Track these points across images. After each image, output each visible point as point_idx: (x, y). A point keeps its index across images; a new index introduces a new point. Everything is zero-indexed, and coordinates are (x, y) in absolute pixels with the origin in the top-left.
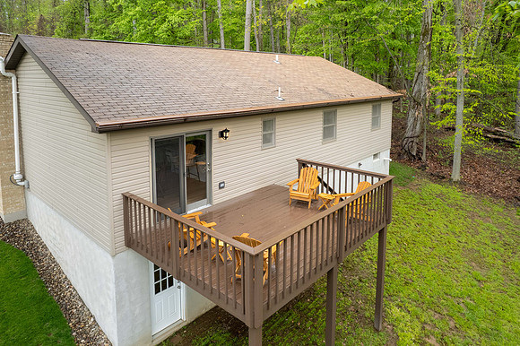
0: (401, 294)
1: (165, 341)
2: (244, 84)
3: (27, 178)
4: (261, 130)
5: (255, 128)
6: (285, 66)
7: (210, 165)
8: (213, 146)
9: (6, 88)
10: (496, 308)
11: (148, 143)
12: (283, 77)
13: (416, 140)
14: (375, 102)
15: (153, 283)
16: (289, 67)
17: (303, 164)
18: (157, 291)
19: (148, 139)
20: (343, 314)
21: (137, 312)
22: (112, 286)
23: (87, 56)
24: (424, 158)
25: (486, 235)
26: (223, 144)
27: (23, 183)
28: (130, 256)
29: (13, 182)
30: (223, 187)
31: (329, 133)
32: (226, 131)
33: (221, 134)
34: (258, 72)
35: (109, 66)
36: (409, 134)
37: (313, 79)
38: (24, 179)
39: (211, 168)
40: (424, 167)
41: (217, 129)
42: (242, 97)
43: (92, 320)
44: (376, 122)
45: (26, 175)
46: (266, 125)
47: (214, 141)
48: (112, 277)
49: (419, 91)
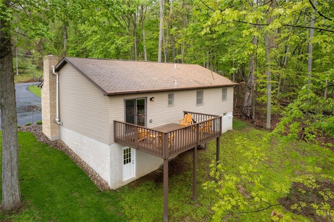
0: (230, 171)
1: (128, 184)
2: (160, 79)
3: (61, 120)
4: (168, 98)
5: (165, 98)
6: (179, 70)
7: (146, 112)
8: (148, 104)
9: (54, 80)
10: (271, 176)
11: (123, 101)
12: (178, 75)
13: (249, 108)
14: (224, 88)
15: (123, 160)
16: (181, 70)
17: (186, 113)
18: (125, 163)
19: (123, 100)
20: (203, 176)
21: (117, 170)
22: (108, 158)
23: (93, 66)
24: (253, 117)
25: (276, 151)
26: (152, 104)
27: (59, 123)
28: (115, 146)
29: (55, 122)
30: (151, 122)
31: (199, 101)
32: (153, 98)
33: (151, 99)
34: (166, 73)
35: (103, 70)
36: (246, 105)
37: (193, 76)
38: (59, 121)
39: (146, 113)
40: (253, 122)
41: (149, 97)
42: (160, 84)
43: (98, 175)
44: (224, 97)
45: (61, 119)
46: (170, 97)
47: (148, 102)
48: (109, 154)
49: (251, 82)
